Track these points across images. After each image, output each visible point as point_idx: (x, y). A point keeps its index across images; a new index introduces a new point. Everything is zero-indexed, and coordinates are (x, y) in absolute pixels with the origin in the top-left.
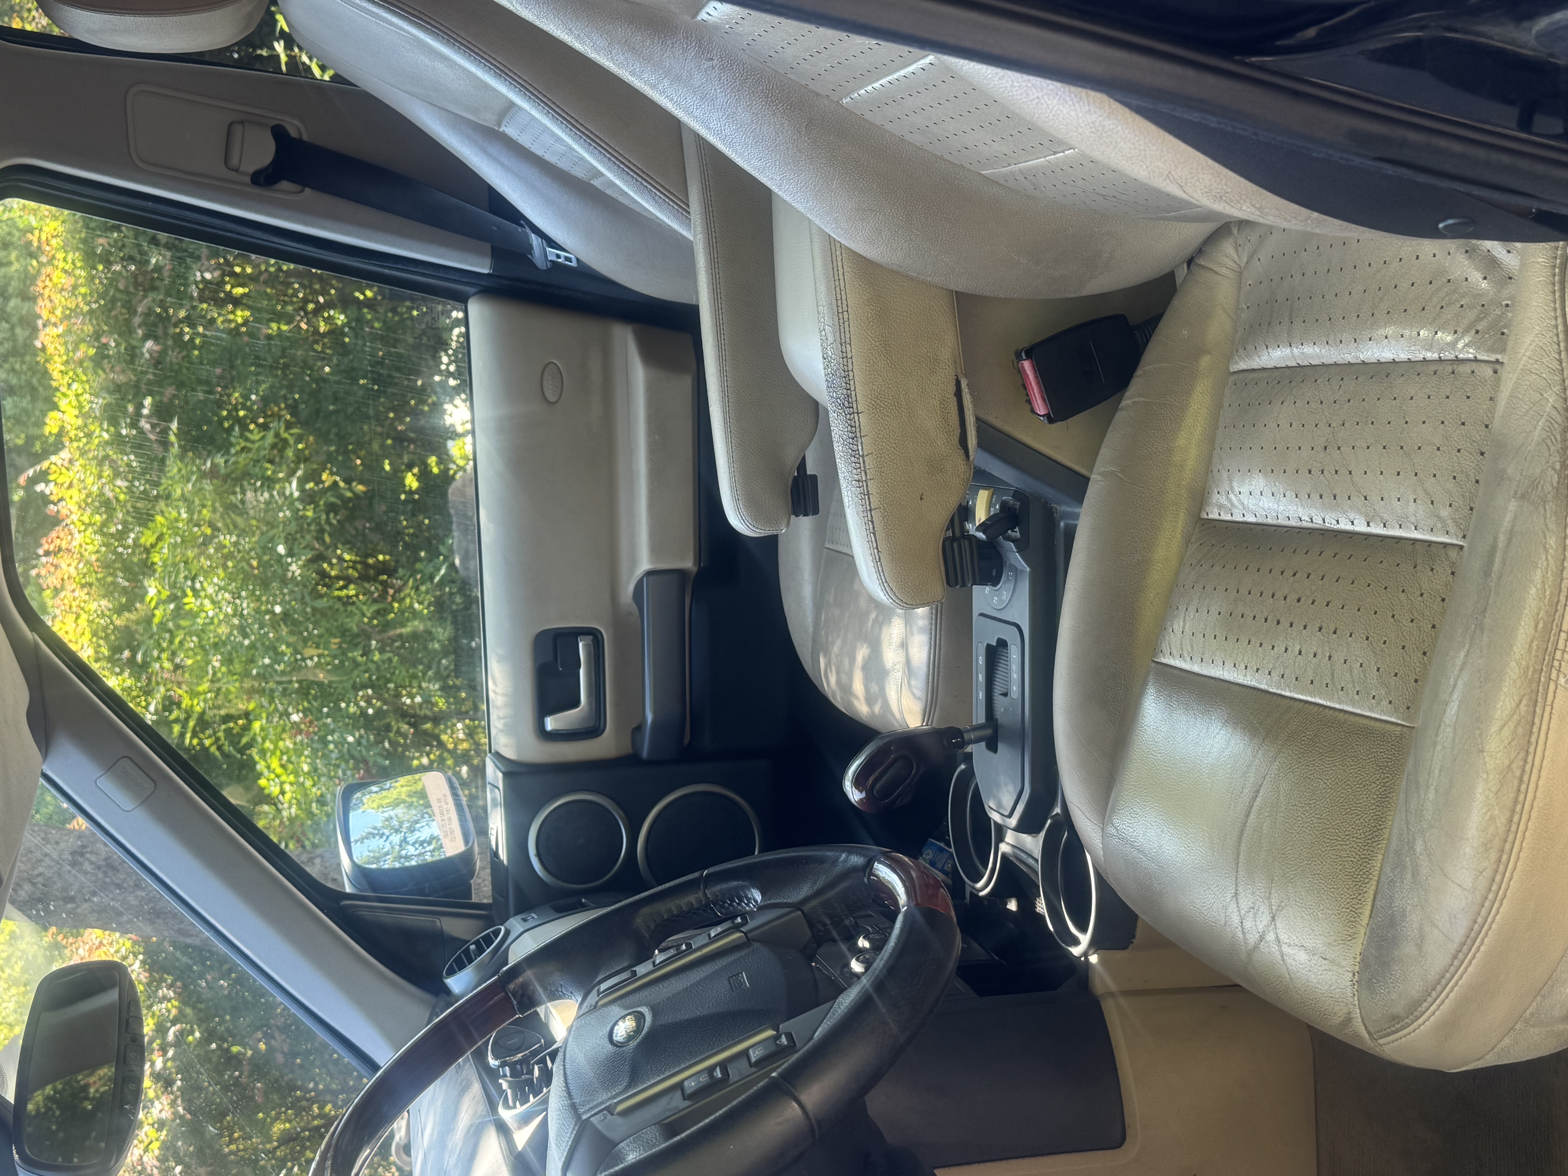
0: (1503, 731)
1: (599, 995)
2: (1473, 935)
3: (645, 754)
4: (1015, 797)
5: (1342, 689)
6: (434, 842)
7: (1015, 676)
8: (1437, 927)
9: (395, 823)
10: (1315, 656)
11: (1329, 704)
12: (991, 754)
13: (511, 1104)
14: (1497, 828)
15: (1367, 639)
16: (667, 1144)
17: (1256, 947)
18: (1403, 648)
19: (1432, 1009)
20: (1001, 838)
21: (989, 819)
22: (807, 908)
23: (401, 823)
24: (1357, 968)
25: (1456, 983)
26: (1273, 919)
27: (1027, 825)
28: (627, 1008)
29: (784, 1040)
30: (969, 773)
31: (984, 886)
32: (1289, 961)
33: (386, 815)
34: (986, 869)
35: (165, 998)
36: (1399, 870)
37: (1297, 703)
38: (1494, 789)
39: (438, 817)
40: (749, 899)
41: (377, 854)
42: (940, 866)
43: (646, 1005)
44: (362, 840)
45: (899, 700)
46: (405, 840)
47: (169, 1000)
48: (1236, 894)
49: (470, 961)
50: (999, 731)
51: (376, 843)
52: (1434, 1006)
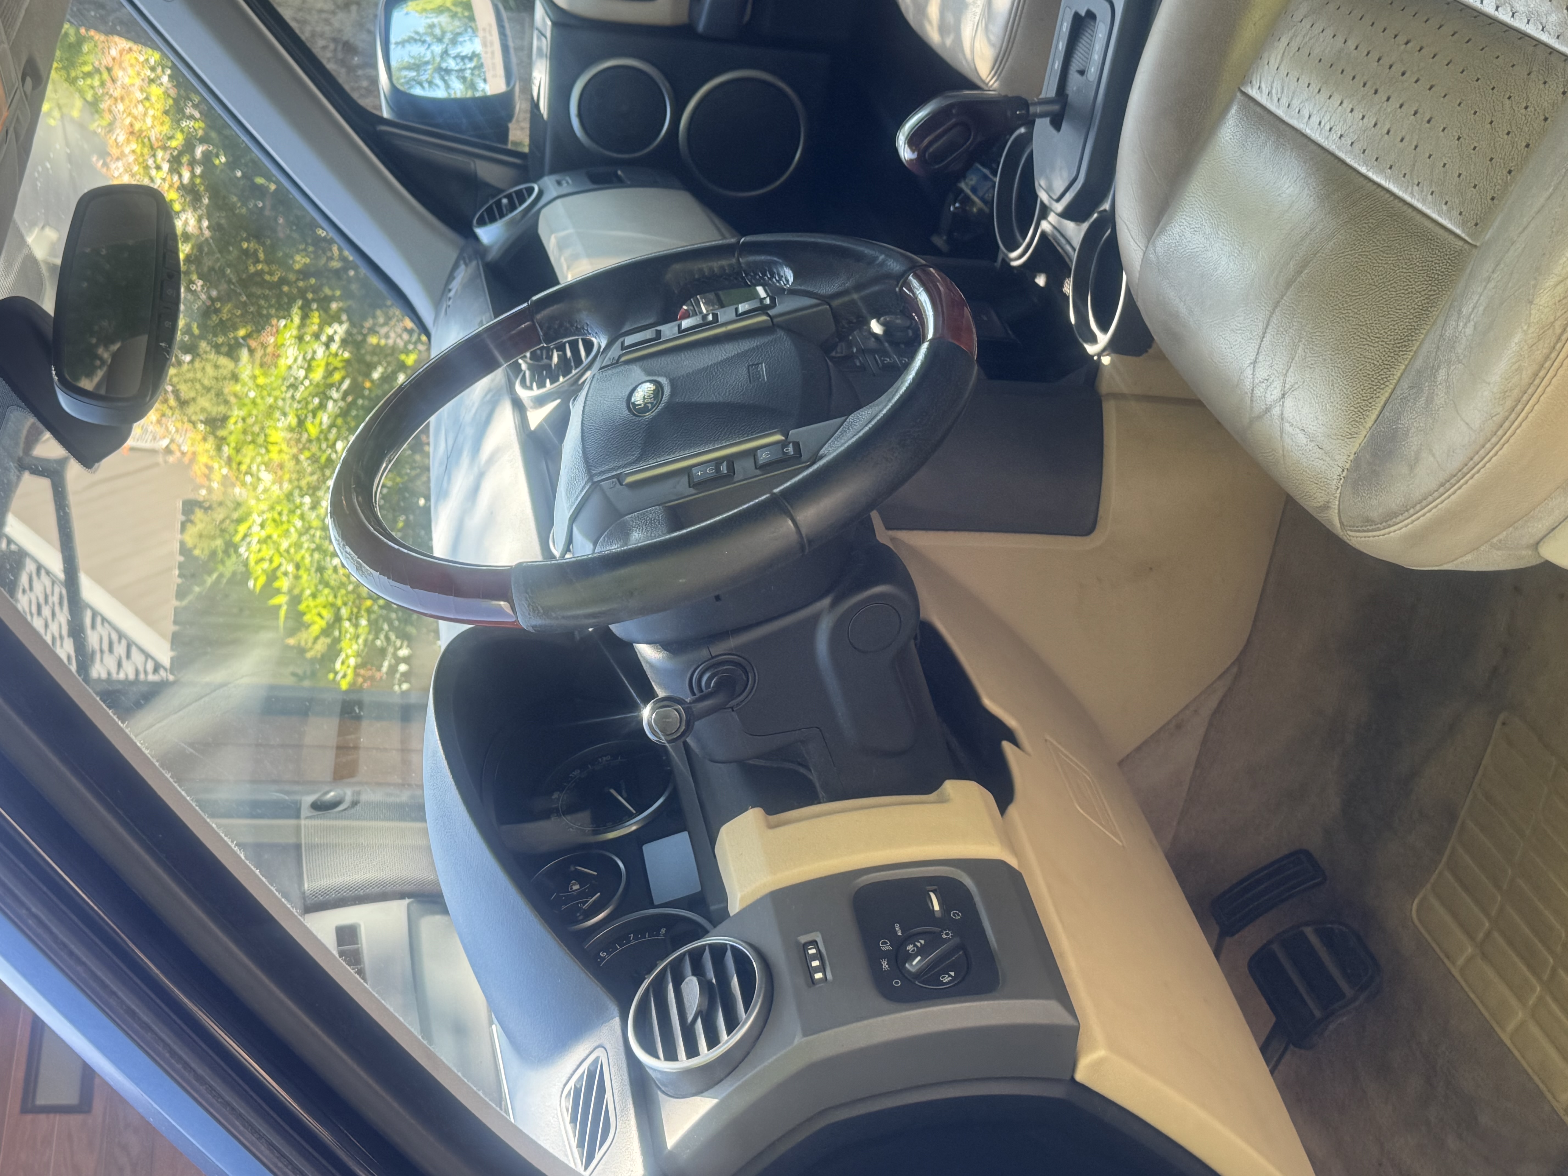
0: (1559, 287)
1: (622, 349)
2: (1465, 470)
3: (701, 26)
4: (1066, 184)
5: (1418, 184)
6: (475, 59)
7: (1097, 57)
8: (1433, 455)
9: (438, 31)
10: (1402, 140)
11: (1400, 194)
12: (1054, 132)
13: (528, 383)
14: (1521, 379)
15: (1459, 139)
16: (668, 537)
17: (1259, 417)
18: (1491, 159)
19: (1406, 522)
20: (1044, 215)
21: (1036, 196)
22: (836, 303)
23: (444, 33)
24: (1348, 466)
25: (1436, 506)
26: (1283, 396)
27: (1072, 213)
28: (649, 373)
29: (790, 449)
30: (1027, 139)
31: (1017, 258)
32: (1287, 441)
33: (429, 21)
34: (1024, 238)
35: (191, 117)
36: (1415, 390)
37: (1370, 184)
38: (1530, 342)
39: (481, 33)
40: (780, 277)
41: (417, 62)
42: (981, 194)
43: (666, 376)
44: (403, 43)
45: (974, 39)
46: (445, 52)
47: (195, 119)
48: (1255, 362)
49: (502, 216)
50: (1067, 108)
51: (417, 50)
52: (1409, 521)
